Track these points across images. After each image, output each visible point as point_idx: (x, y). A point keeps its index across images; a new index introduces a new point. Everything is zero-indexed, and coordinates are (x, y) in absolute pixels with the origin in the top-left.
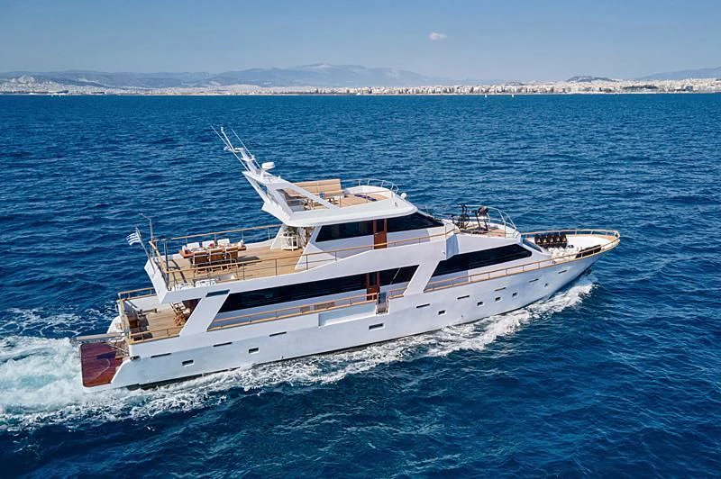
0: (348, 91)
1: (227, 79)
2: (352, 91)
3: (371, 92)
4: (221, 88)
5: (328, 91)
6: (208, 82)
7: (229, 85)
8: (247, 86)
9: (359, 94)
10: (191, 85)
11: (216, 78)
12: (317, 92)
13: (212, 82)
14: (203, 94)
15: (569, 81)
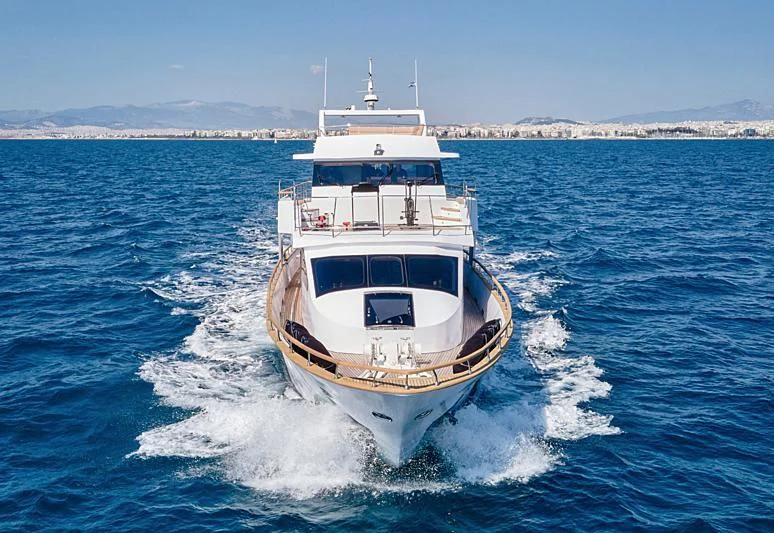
0: (239, 134)
1: (67, 119)
2: (245, 134)
3: (272, 136)
4: (56, 130)
5: (210, 133)
6: (40, 122)
7: (67, 126)
8: (93, 128)
9: (256, 138)
10: (17, 126)
11: (50, 118)
12: (194, 135)
13: (45, 123)
14: (30, 138)
15: (518, 123)
